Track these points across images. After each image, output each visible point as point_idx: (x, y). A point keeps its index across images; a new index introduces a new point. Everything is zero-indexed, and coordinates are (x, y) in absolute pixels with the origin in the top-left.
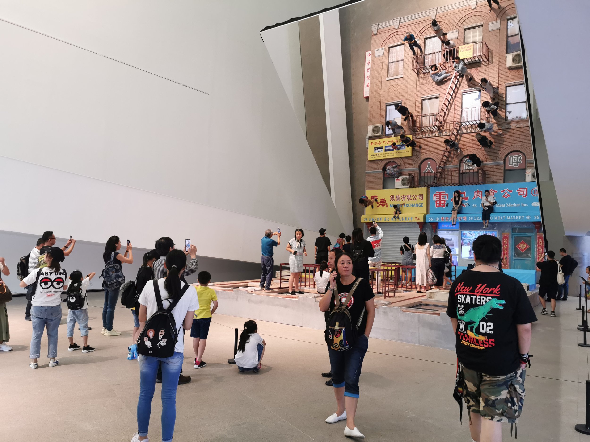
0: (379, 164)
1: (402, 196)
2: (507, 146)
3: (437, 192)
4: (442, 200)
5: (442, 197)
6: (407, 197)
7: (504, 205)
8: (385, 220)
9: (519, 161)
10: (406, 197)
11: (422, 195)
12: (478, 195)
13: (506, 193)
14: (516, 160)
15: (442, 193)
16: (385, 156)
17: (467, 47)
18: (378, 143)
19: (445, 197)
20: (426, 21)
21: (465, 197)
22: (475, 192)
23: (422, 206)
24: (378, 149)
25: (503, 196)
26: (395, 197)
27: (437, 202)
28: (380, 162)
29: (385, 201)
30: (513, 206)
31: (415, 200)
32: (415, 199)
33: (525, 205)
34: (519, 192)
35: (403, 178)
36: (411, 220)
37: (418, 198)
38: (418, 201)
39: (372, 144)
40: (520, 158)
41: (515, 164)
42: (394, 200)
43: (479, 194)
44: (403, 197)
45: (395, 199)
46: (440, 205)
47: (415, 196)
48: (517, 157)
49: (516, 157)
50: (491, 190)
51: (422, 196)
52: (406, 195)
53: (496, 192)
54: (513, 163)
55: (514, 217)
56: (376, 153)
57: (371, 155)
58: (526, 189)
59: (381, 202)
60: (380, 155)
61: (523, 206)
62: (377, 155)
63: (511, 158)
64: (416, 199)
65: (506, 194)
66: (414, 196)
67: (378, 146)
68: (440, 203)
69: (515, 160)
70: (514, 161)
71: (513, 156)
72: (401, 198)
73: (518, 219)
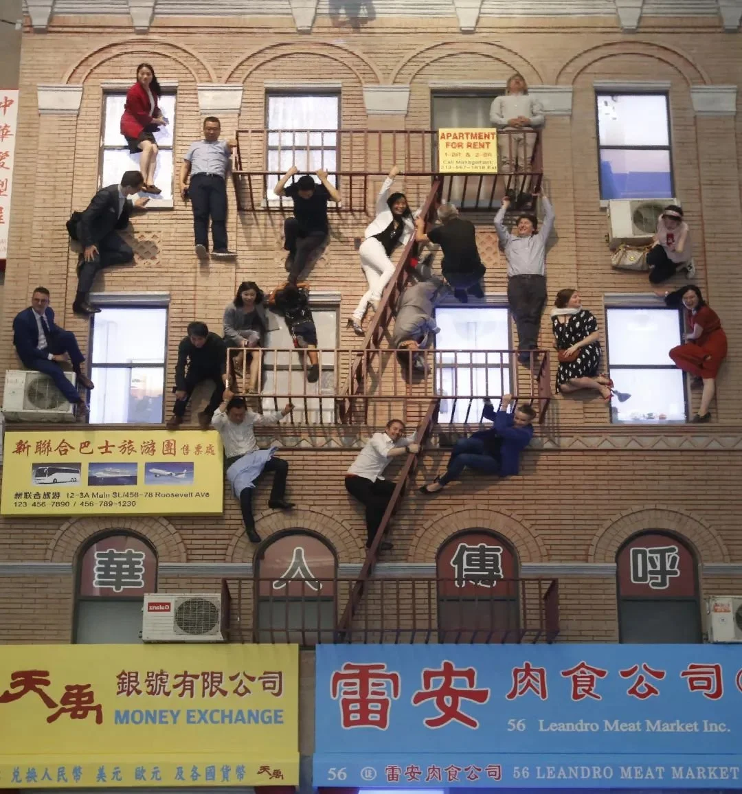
0: (56, 537)
1: (177, 676)
2: (624, 513)
3: (348, 667)
4: (370, 697)
5: (374, 684)
6: (205, 680)
7: (638, 724)
8: (101, 775)
9: (668, 568)
10: (198, 684)
11: (280, 674)
12: (529, 684)
13: (641, 679)
14: (658, 564)
15: (371, 671)
16: (91, 504)
17: (473, 136)
18: (54, 445)
19: (388, 688)
20: (271, 31)
21: (474, 689)
22: (516, 671)
23: (276, 722)
24: (51, 472)
25: (631, 692)
26: (142, 678)
27: (351, 707)
28: (63, 528)
29: (91, 694)
30: (672, 730)
31: (241, 695)
32: (241, 690)
33: (719, 728)
34: (692, 680)
35: (182, 601)
36: (241, 776)
37: (256, 686)
38: (259, 698)
39: (21, 447)
40: (674, 558)
41: (657, 578)
42: (139, 692)
43: (532, 680)
44: (184, 682)
45: (142, 686)
46: (364, 720)
47: (241, 677)
48: (662, 553)
49: (658, 556)
50: (583, 665)
51: (277, 680)
52: (200, 673)
53: (601, 674)
54: (649, 576)
55: (699, 768)
56: (42, 490)
57: (18, 495)
58: (717, 668)
59: (65, 700)
60: (63, 498)
61: (711, 730)
62: (47, 495)
63: (640, 556)
64: (247, 691)
65: (644, 682)
66: (237, 681)
67: (54, 457)
68: (364, 712)
69: (654, 565)
70: (650, 568)
71: (647, 550)
72: (176, 686)
73: (716, 778)
